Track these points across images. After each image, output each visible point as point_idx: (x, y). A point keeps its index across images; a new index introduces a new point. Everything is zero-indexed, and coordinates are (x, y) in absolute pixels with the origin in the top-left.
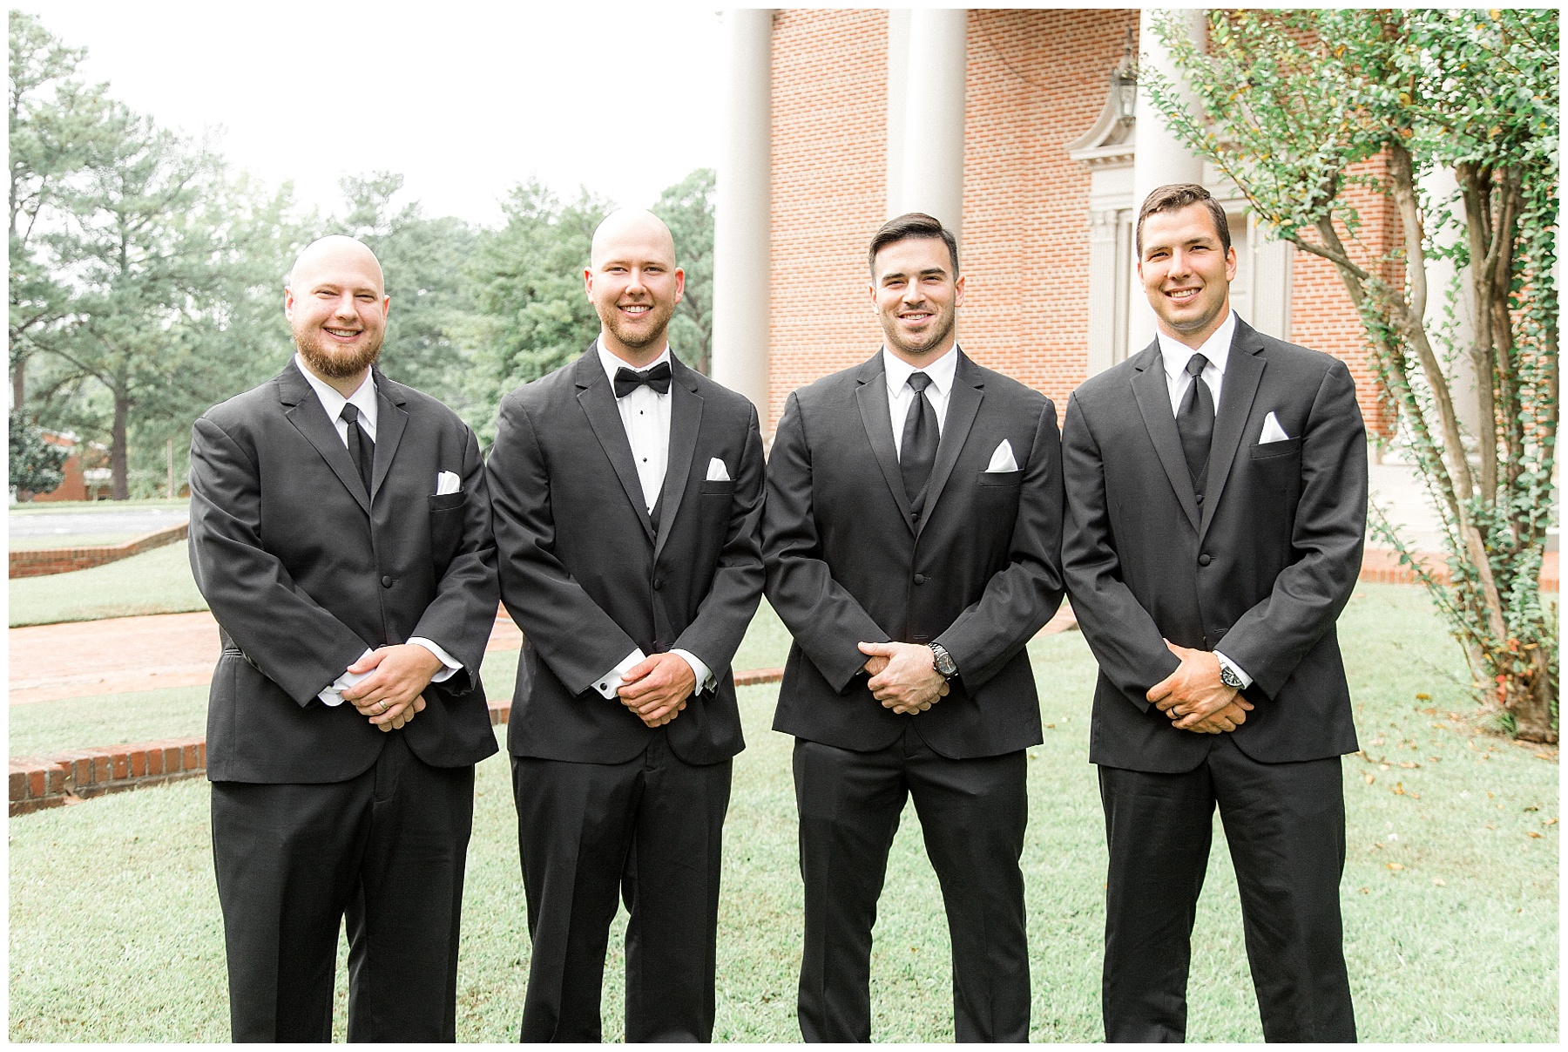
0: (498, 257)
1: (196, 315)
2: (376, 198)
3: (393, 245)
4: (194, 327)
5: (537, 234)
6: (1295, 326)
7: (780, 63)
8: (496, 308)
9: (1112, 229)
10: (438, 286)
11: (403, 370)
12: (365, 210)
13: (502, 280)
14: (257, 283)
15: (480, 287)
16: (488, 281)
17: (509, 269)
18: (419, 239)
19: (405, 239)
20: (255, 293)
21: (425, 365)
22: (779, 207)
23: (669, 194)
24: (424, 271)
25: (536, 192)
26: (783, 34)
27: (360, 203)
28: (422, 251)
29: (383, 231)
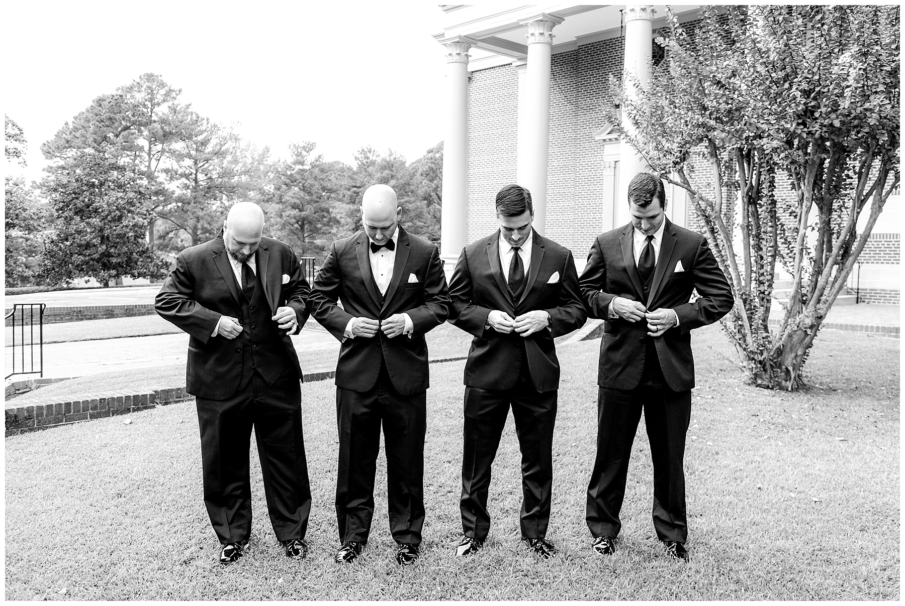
0: (353, 179)
1: (227, 204)
2: (304, 153)
3: (311, 173)
4: (224, 208)
5: (370, 169)
6: (690, 211)
7: (473, 97)
8: (353, 201)
9: (613, 169)
10: (330, 191)
11: (316, 227)
12: (299, 158)
13: (355, 189)
14: (253, 190)
15: (346, 192)
16: (349, 189)
17: (358, 185)
18: (322, 171)
19: (316, 171)
20: (252, 194)
21: (325, 225)
22: (471, 159)
23: (429, 152)
24: (325, 184)
25: (370, 152)
26: (474, 85)
27: (297, 155)
28: (323, 176)
29: (307, 167)
